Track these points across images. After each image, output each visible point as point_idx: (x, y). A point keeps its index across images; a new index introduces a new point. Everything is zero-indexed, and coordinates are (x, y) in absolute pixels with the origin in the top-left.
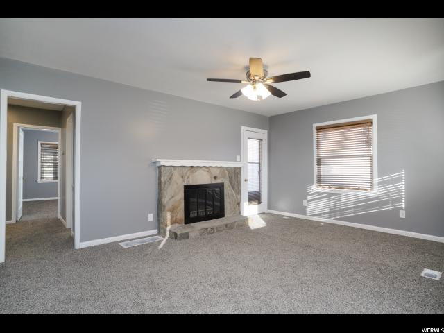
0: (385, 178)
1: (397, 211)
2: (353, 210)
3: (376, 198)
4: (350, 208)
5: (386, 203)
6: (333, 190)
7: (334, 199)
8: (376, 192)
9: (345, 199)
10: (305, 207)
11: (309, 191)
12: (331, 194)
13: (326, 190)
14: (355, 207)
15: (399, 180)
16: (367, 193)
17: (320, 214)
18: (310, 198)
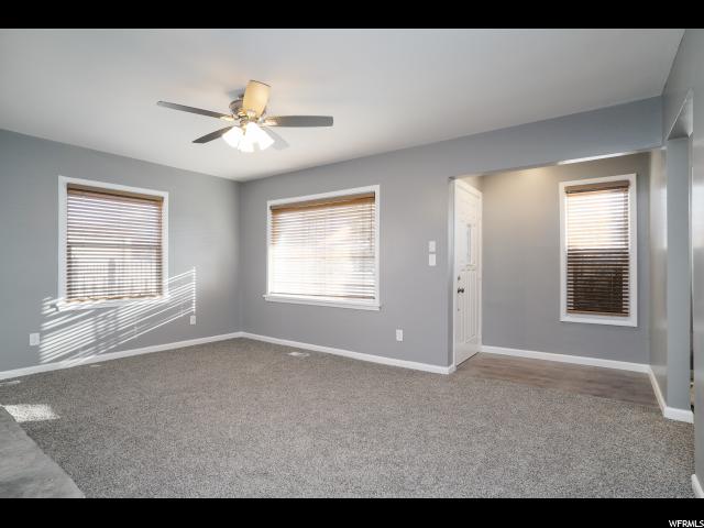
0: (177, 277)
1: (187, 318)
2: (136, 328)
3: (166, 306)
4: (132, 327)
5: (177, 310)
6: (100, 303)
7: (104, 318)
8: (167, 297)
9: (124, 315)
10: (37, 348)
11: (48, 310)
12: (99, 311)
13: (88, 304)
14: (138, 325)
15: (189, 279)
16: (157, 300)
17: (75, 352)
18: (48, 325)
